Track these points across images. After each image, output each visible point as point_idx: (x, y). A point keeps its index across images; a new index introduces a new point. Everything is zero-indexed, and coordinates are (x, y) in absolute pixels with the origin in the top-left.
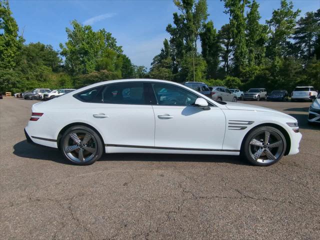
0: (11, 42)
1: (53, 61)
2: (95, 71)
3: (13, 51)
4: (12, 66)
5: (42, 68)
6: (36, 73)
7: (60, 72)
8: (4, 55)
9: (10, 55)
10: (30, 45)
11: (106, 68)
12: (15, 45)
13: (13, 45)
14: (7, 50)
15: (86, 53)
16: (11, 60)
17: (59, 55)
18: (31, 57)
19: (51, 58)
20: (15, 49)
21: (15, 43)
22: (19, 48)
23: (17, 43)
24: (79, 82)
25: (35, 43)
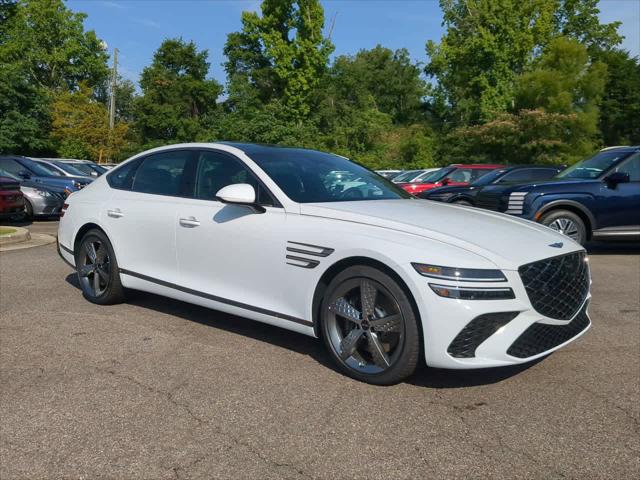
0: (306, 57)
1: (402, 92)
2: (505, 115)
3: (306, 79)
4: (301, 114)
5: (366, 115)
6: (350, 130)
7: (413, 122)
8: (289, 90)
9: (301, 89)
10: (359, 55)
11: (544, 103)
12: (312, 64)
13: (308, 63)
14: (295, 76)
15: (488, 61)
16: (301, 100)
17: (422, 76)
18: (345, 89)
19: (399, 87)
20: (311, 71)
21: (313, 59)
22: (320, 70)
23: (316, 58)
24: (457, 149)
25: (370, 50)
